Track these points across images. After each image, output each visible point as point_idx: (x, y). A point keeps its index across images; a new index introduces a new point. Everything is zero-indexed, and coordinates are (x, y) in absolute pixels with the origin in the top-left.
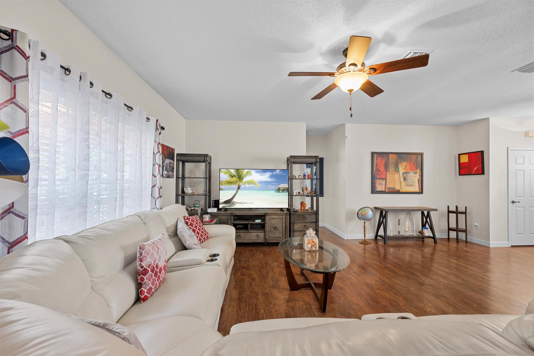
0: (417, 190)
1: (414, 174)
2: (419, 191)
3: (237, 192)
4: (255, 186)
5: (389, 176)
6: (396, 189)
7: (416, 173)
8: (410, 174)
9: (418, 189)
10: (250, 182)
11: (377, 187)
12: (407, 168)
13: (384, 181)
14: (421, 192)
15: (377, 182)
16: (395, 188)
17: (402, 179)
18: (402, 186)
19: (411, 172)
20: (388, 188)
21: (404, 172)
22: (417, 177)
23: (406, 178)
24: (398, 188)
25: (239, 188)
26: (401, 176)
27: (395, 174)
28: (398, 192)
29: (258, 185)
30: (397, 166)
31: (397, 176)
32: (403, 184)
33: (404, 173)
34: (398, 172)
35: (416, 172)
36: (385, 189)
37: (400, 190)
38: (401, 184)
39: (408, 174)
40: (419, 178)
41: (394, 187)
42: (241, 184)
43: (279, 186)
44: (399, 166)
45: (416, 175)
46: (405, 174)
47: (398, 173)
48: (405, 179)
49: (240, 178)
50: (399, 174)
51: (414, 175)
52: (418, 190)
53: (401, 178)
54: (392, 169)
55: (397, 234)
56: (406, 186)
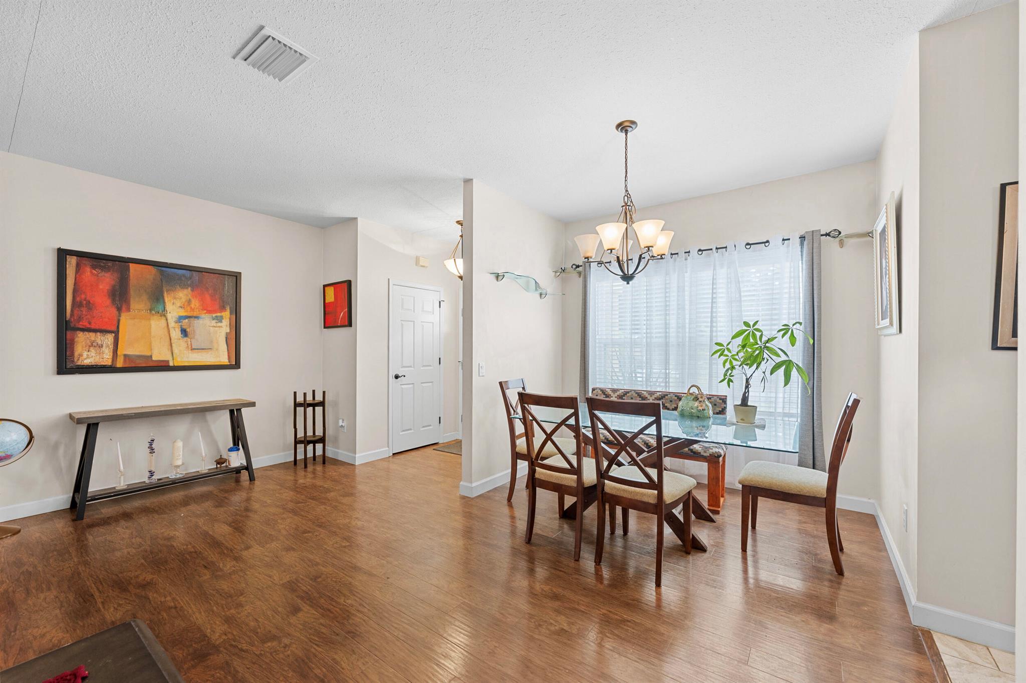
0: (223, 358)
1: (215, 321)
2: (229, 362)
5: (127, 323)
6: (154, 359)
7: (220, 319)
8: (201, 321)
9: (227, 357)
11: (81, 355)
12: (193, 306)
13: (110, 338)
14: (237, 365)
15: (81, 339)
16: (151, 356)
17: (176, 334)
18: (176, 351)
19: (203, 316)
20: (125, 356)
21: (184, 314)
22: (225, 327)
23: (188, 330)
24: (159, 354)
26: (172, 324)
27: (149, 319)
28: (163, 367)
30: (157, 297)
31: (156, 325)
32: (180, 345)
33: (180, 319)
34: (163, 314)
35: (222, 317)
36: (113, 361)
37: (168, 361)
38: (173, 345)
39: (196, 322)
40: (228, 331)
41: (148, 354)
44: (166, 300)
45: (219, 324)
46: (187, 320)
47: (164, 318)
48: (184, 332)
50: (167, 320)
51: (214, 323)
52: (227, 361)
53: (172, 331)
54: (138, 304)
55: (146, 480)
56: (190, 352)
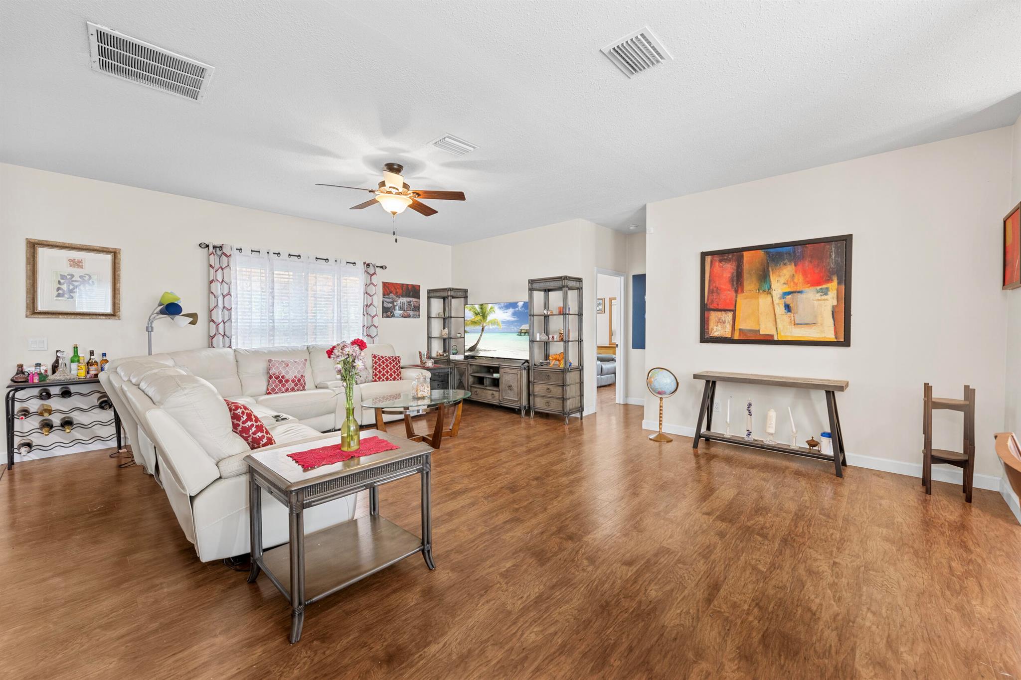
0: (830, 335)
1: (819, 294)
2: (836, 338)
3: (481, 335)
4: (498, 327)
5: (743, 303)
6: (761, 333)
7: (825, 292)
8: (803, 296)
9: (833, 332)
10: (494, 322)
11: (712, 329)
12: (796, 280)
13: (730, 314)
14: (846, 343)
15: (713, 316)
16: (759, 330)
17: (780, 309)
18: (780, 326)
19: (806, 290)
20: (740, 330)
21: (788, 290)
22: (831, 299)
23: (791, 305)
24: (766, 329)
25: (483, 330)
26: (776, 300)
27: (758, 298)
28: (769, 341)
29: (502, 326)
30: (764, 277)
31: (764, 301)
32: (784, 319)
33: (786, 294)
34: (769, 292)
35: (827, 288)
36: (732, 334)
37: (772, 336)
38: (778, 320)
39: (799, 296)
40: (835, 303)
41: (757, 329)
42: (485, 325)
43: (521, 328)
44: (772, 278)
45: (825, 297)
46: (790, 296)
47: (769, 296)
48: (788, 308)
49: (484, 316)
50: (772, 297)
51: (818, 296)
52: (834, 337)
53: (776, 306)
54: (750, 284)
55: (745, 436)
56: (793, 327)
